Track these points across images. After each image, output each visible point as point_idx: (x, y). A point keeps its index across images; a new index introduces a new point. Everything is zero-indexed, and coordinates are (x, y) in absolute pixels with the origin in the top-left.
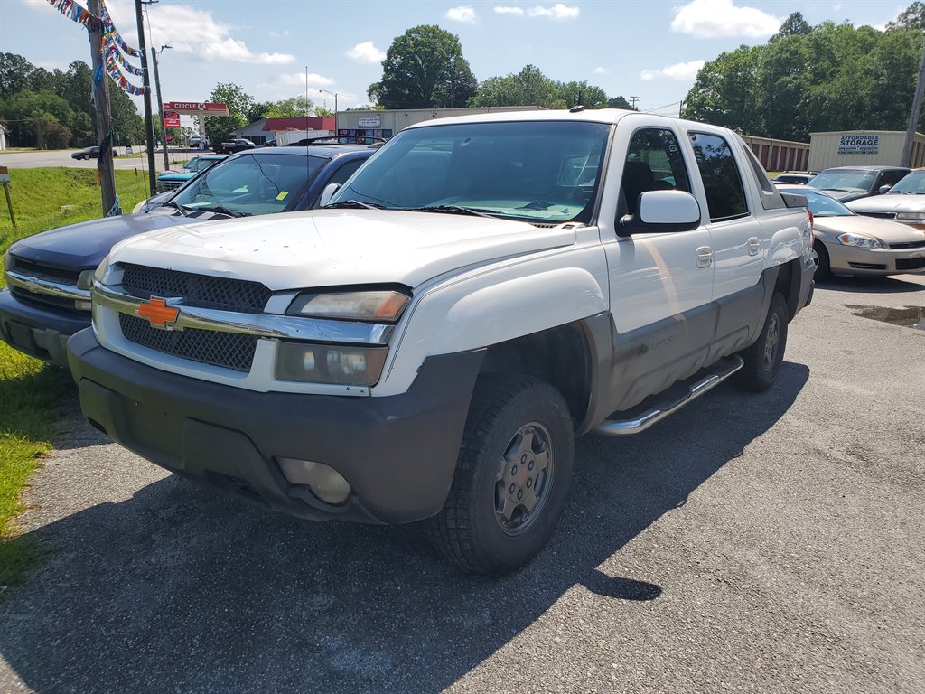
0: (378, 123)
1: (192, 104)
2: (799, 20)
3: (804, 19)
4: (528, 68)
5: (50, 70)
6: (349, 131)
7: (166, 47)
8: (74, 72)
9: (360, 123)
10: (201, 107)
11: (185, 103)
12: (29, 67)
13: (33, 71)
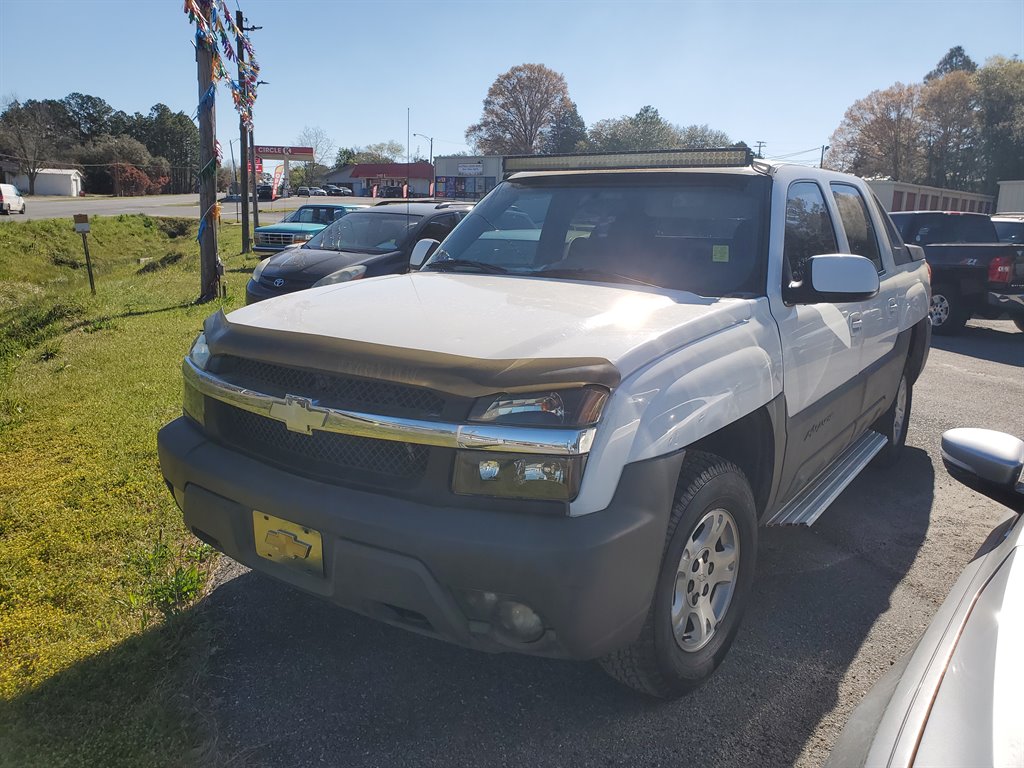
0: (480, 169)
1: (277, 147)
2: (961, 55)
3: (966, 54)
4: (646, 109)
5: (131, 113)
6: (448, 179)
7: (262, 82)
8: (156, 115)
9: (460, 170)
10: (287, 150)
11: (269, 147)
12: (109, 109)
13: (113, 114)
